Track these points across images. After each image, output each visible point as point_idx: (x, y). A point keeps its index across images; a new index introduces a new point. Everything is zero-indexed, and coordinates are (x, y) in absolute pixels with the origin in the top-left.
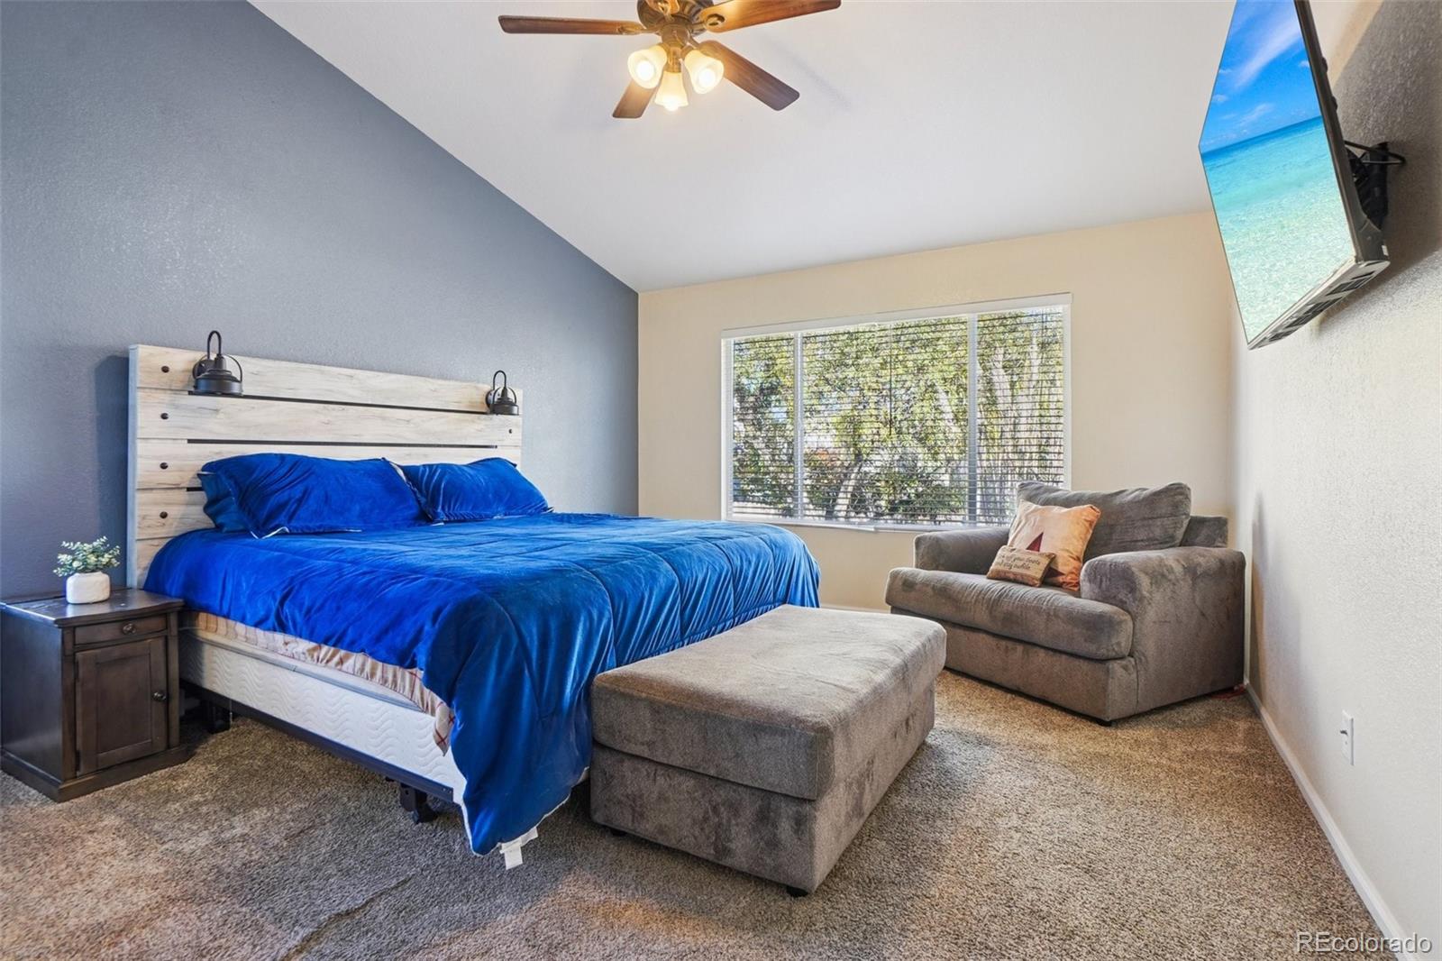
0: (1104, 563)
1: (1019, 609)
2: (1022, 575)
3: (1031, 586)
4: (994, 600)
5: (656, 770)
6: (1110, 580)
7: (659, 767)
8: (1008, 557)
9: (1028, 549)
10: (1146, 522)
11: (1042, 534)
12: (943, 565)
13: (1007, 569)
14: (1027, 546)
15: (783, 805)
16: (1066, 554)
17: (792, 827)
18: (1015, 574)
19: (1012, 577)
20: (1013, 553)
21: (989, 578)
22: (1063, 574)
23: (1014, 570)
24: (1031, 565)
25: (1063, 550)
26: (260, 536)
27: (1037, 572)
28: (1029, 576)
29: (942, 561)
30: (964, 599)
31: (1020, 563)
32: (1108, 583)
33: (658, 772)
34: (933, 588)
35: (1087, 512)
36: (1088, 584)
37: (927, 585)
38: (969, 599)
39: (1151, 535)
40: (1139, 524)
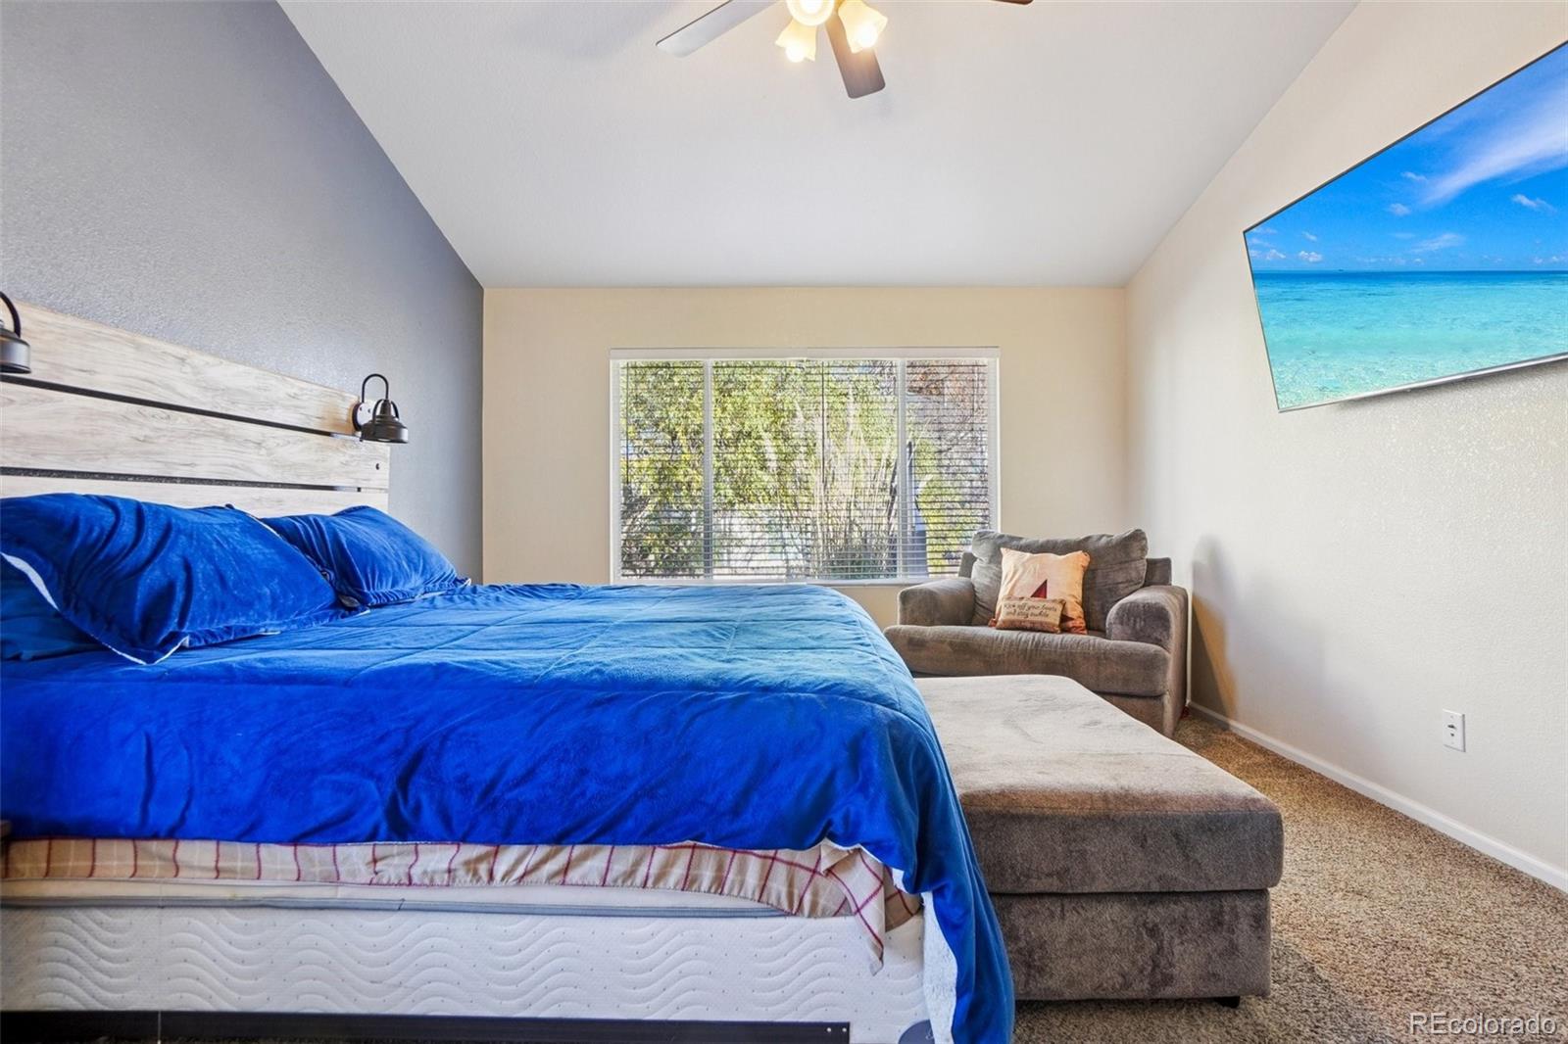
0: (1134, 605)
1: (1064, 657)
2: (1041, 623)
3: (1052, 633)
4: (1032, 650)
5: (1063, 906)
6: (1144, 621)
7: (1066, 901)
8: (1019, 606)
9: (1034, 596)
10: (1123, 566)
11: (1046, 582)
12: (939, 619)
13: (1022, 618)
14: (1032, 593)
15: (1238, 903)
16: (1073, 600)
17: (1251, 926)
18: (1033, 623)
19: (1029, 625)
20: (1023, 602)
21: (998, 629)
22: (1072, 619)
23: (1030, 618)
24: (1048, 612)
25: (1070, 595)
26: (150, 659)
27: (1054, 619)
28: (1049, 623)
29: (938, 615)
30: (993, 653)
31: (1037, 612)
32: (1142, 623)
33: (1066, 908)
34: (951, 644)
35: (1079, 559)
36: (1119, 626)
37: (942, 642)
38: (1000, 652)
39: (1129, 578)
40: (1117, 567)
